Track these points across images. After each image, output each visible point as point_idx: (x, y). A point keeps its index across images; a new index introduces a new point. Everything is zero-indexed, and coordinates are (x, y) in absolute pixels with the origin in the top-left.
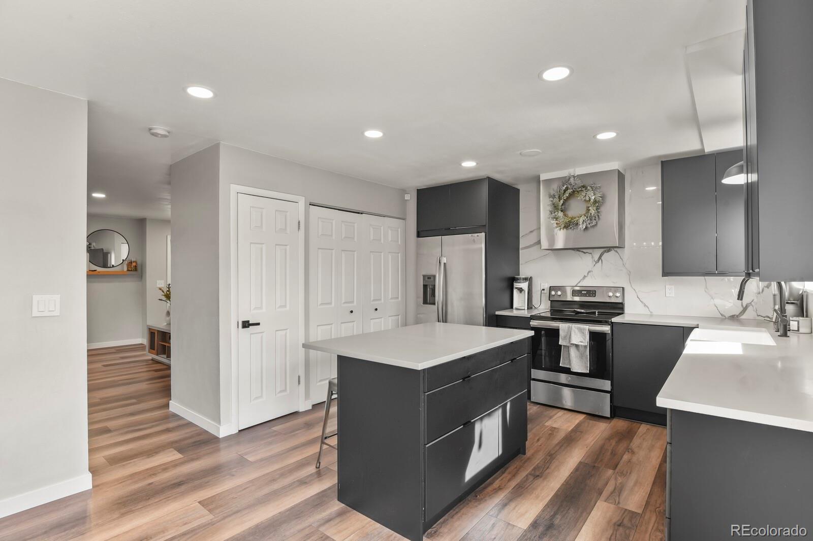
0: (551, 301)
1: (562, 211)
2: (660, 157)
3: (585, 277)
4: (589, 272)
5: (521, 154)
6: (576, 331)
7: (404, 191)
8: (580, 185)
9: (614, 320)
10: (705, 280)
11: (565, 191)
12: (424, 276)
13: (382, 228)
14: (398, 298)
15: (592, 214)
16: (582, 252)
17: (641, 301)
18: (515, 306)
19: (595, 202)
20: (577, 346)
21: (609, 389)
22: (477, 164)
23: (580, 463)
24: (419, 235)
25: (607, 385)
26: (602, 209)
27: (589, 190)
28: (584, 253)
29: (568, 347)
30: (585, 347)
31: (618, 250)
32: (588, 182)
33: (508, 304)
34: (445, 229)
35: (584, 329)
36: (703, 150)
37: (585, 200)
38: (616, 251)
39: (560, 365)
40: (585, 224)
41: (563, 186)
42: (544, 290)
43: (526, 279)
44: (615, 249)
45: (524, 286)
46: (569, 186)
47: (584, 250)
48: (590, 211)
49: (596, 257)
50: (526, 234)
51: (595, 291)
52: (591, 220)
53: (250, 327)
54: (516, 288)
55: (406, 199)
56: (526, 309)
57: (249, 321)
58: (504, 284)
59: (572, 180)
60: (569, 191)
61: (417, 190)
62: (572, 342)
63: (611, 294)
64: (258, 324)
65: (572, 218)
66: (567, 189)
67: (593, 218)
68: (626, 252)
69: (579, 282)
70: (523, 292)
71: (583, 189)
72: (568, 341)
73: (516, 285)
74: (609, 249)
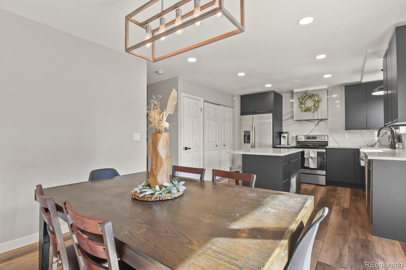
0: (297, 142)
1: (304, 105)
2: (344, 84)
3: (311, 131)
4: (313, 129)
5: (291, 82)
6: (312, 152)
7: (233, 96)
8: (312, 94)
9: (327, 147)
10: (361, 131)
11: (305, 97)
12: (244, 132)
13: (226, 111)
14: (231, 141)
15: (317, 106)
16: (310, 121)
17: (335, 141)
18: (282, 143)
19: (318, 101)
20: (312, 158)
21: (325, 174)
22: (272, 85)
23: (321, 197)
24: (242, 114)
25: (324, 172)
26: (320, 104)
27: (315, 97)
28: (311, 122)
29: (308, 158)
30: (315, 158)
31: (326, 121)
32: (315, 93)
33: (279, 143)
34: (254, 112)
35: (315, 151)
36: (361, 81)
37: (314, 100)
38: (325, 121)
39: (305, 166)
40: (314, 110)
41: (304, 95)
42: (293, 137)
43: (286, 133)
44: (324, 120)
45: (286, 135)
46: (307, 95)
47: (311, 121)
48: (316, 105)
49: (316, 123)
50: (285, 114)
51: (316, 137)
52: (316, 108)
53: (188, 149)
54: (283, 136)
55: (234, 99)
56: (287, 145)
57: (187, 147)
58: (278, 135)
59: (308, 92)
60: (307, 97)
61: (241, 96)
62: (310, 156)
63: (323, 138)
64: (190, 148)
65: (308, 108)
66: (306, 96)
67: (317, 107)
68: (329, 121)
69: (309, 134)
70: (285, 138)
71: (313, 96)
72: (308, 156)
73: (282, 135)
74: (321, 120)
